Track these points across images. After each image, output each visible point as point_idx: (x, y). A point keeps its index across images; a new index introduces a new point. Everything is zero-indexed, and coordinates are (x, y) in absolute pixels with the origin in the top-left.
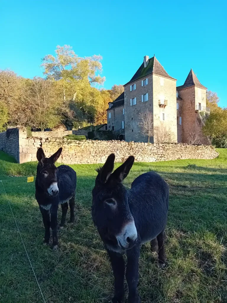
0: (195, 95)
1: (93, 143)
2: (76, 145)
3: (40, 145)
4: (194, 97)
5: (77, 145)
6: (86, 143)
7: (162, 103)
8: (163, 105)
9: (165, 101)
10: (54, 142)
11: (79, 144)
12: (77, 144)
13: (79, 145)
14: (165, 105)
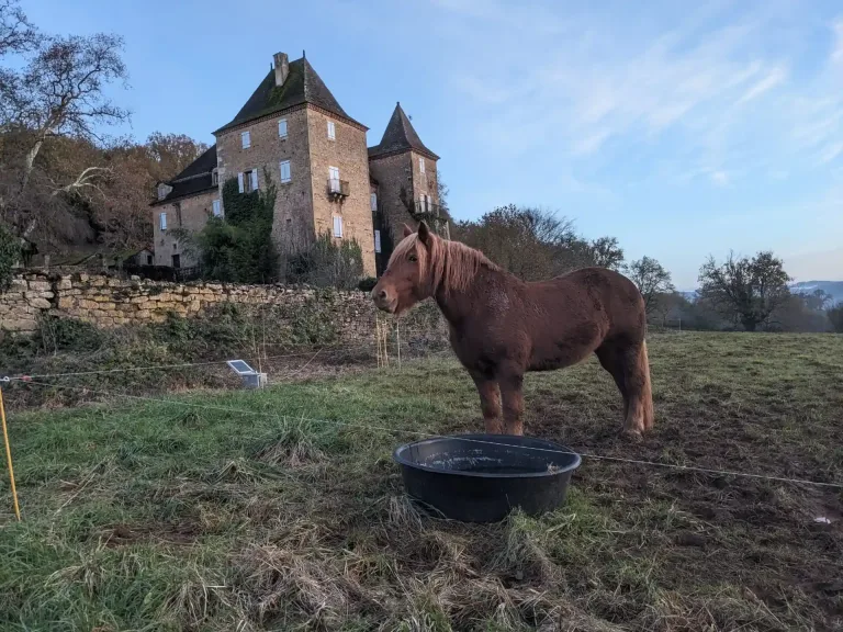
0: (412, 174)
1: (226, 291)
2: (173, 297)
3: (50, 300)
4: (411, 179)
5: (179, 298)
6: (206, 291)
7: (335, 187)
8: (339, 195)
9: (343, 183)
10: (103, 287)
11: (184, 294)
12: (177, 294)
13: (185, 300)
14: (344, 196)
